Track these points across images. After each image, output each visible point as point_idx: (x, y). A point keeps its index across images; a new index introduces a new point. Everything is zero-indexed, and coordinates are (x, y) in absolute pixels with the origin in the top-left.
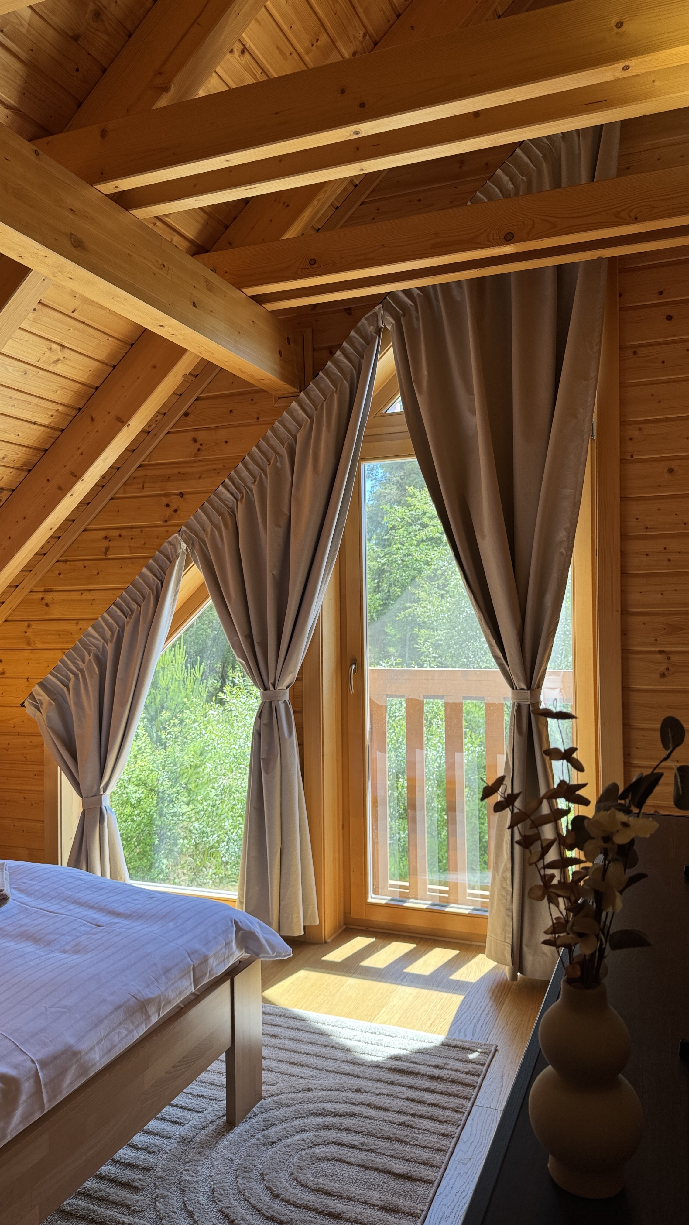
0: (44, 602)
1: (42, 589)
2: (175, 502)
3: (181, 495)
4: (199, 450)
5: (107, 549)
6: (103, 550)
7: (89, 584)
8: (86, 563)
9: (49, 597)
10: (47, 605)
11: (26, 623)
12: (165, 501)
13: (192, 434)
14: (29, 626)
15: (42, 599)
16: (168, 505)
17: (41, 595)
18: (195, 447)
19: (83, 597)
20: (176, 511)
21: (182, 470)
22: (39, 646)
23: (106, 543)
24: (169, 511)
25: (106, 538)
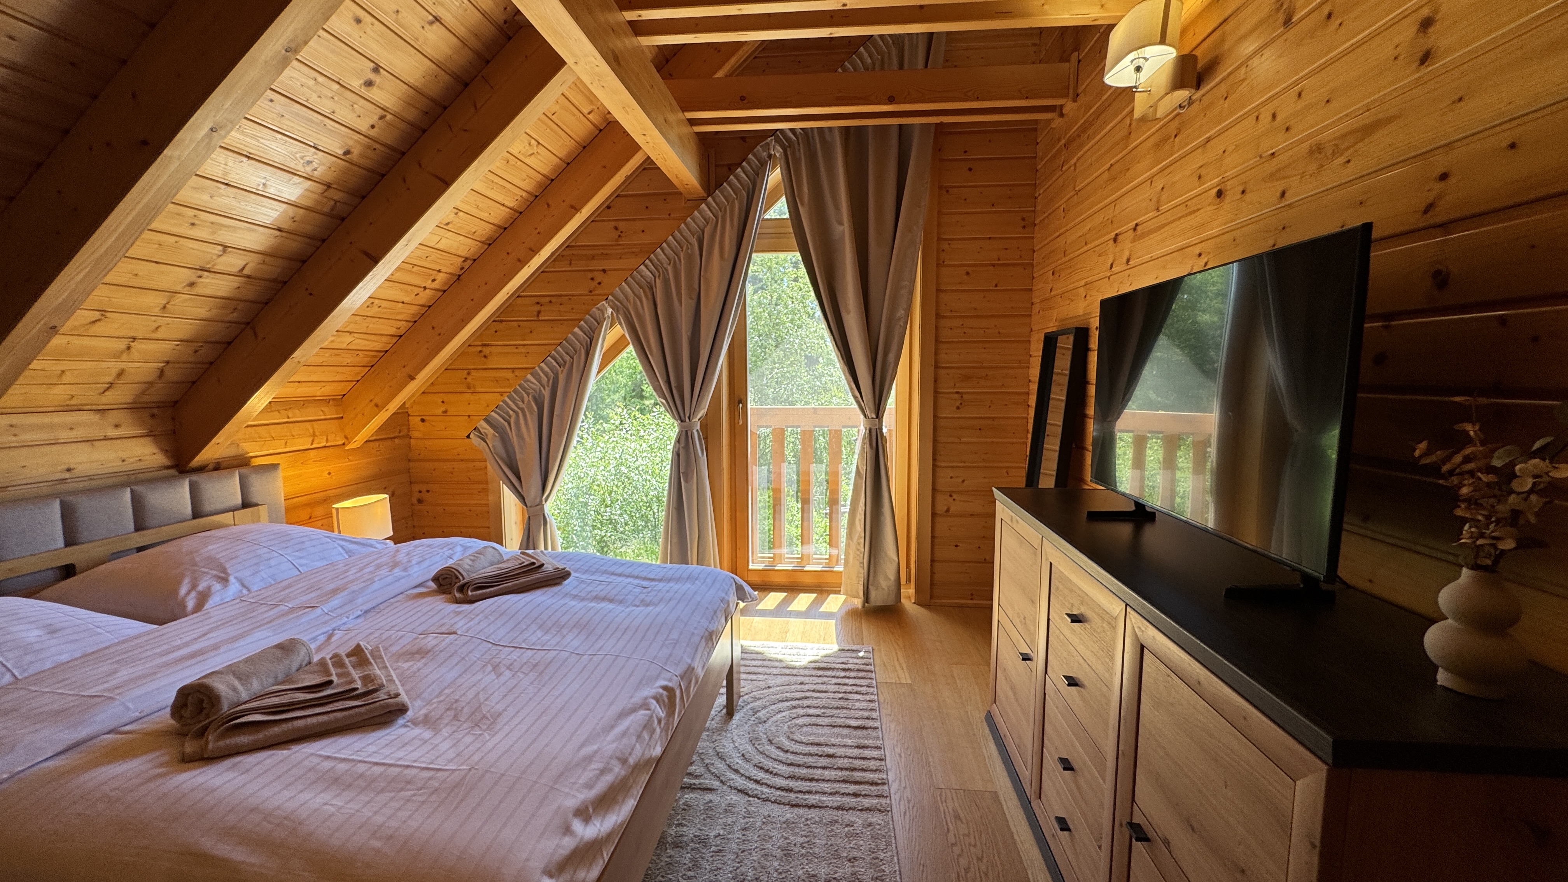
0: (482, 354)
1: (480, 343)
2: (599, 276)
3: (604, 271)
4: (619, 236)
5: (539, 313)
6: (535, 313)
7: (524, 340)
8: (521, 323)
9: (487, 351)
10: (485, 357)
11: (466, 372)
12: (590, 275)
13: (613, 224)
14: (469, 374)
15: (481, 351)
16: (592, 279)
17: (479, 348)
18: (615, 234)
19: (516, 351)
20: (599, 283)
21: (605, 252)
22: (478, 390)
23: (538, 308)
24: (595, 283)
25: (538, 303)
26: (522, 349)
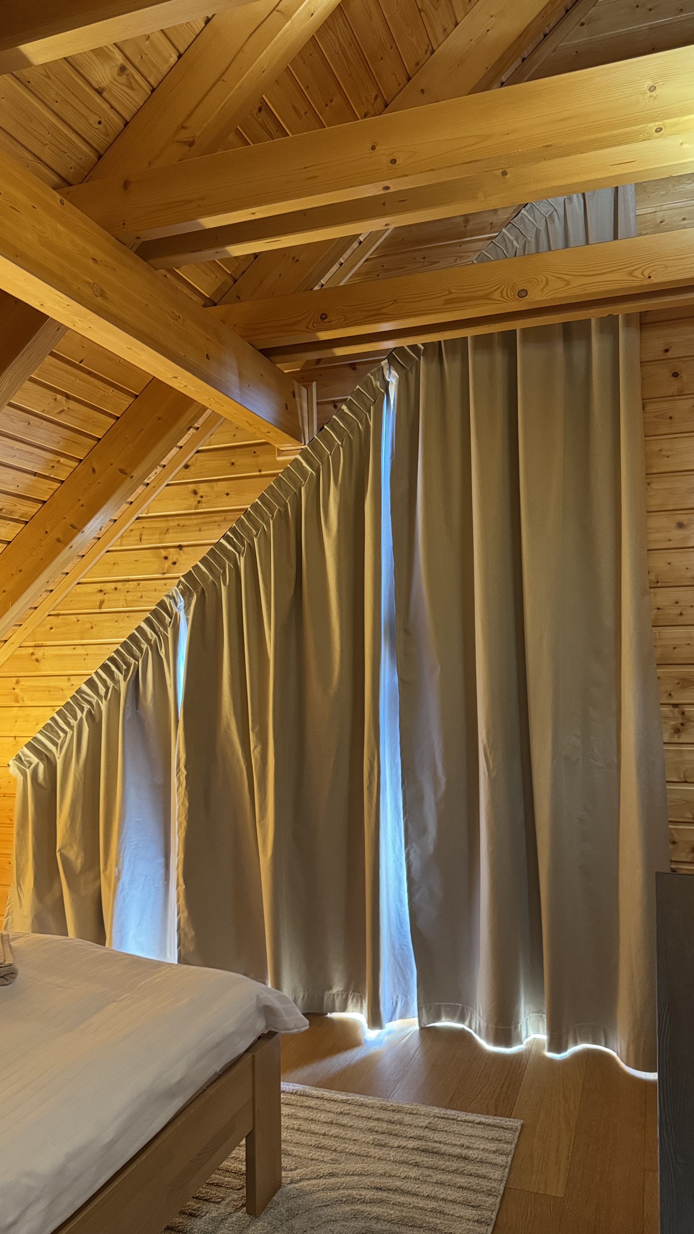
0: (34, 657)
1: (32, 644)
2: (173, 554)
3: (180, 547)
4: (199, 502)
5: (102, 603)
6: (98, 604)
7: (82, 639)
8: (80, 617)
9: (39, 653)
10: (37, 660)
11: (15, 679)
12: (163, 553)
13: (192, 487)
14: (17, 682)
15: (32, 654)
16: (166, 558)
17: (31, 650)
18: (195, 499)
19: (74, 652)
20: (174, 563)
21: (182, 523)
22: (28, 703)
23: (100, 596)
24: (168, 563)
25: (101, 591)
26: (80, 651)
